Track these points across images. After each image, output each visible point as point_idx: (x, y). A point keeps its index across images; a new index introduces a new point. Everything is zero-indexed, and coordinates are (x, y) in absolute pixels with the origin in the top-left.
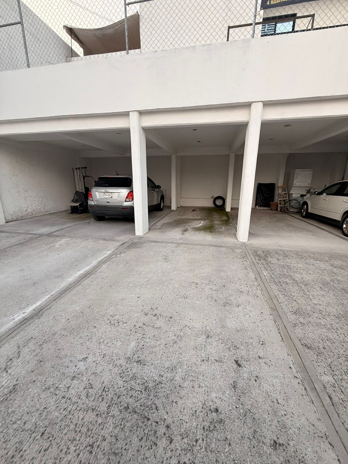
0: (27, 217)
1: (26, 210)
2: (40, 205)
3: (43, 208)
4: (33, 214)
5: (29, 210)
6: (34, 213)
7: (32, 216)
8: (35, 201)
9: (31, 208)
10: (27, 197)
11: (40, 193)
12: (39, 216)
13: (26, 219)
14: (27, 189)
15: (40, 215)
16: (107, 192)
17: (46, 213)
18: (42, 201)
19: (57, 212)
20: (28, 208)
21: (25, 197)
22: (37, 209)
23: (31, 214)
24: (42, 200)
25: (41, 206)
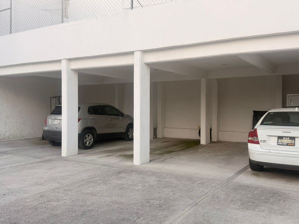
0: (4, 141)
1: (4, 135)
2: (17, 131)
3: (19, 133)
4: (9, 138)
5: (7, 134)
6: (11, 137)
7: (8, 140)
8: (13, 127)
9: (9, 132)
10: (7, 123)
11: (19, 119)
12: (14, 140)
13: (3, 142)
14: (8, 115)
15: (16, 139)
16: (56, 119)
17: (21, 138)
18: (20, 127)
19: (33, 138)
20: (6, 132)
21: (5, 123)
22: (14, 133)
23: (8, 138)
24: (20, 125)
25: (19, 131)
